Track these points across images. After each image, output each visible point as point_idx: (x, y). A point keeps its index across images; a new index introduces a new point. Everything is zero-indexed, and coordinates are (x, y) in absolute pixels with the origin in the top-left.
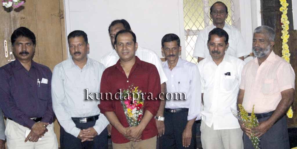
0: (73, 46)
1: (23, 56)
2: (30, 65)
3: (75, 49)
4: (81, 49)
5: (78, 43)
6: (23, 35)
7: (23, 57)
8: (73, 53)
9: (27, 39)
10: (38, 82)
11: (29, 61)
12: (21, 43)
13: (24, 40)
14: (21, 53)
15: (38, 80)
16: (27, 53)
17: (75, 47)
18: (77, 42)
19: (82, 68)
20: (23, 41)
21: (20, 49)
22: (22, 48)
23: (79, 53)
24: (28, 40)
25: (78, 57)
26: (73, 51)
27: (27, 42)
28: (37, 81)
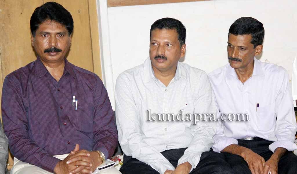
0: (156, 44)
1: (51, 55)
2: (63, 69)
3: (158, 51)
4: (169, 53)
5: (166, 41)
6: (52, 18)
7: (50, 58)
8: (154, 57)
9: (59, 25)
10: (74, 101)
11: (60, 65)
12: (48, 33)
13: (54, 27)
14: (48, 51)
15: (74, 97)
16: (57, 50)
17: (159, 45)
18: (165, 38)
19: (167, 84)
20: (52, 29)
21: (45, 43)
22: (50, 42)
23: (164, 58)
24: (60, 28)
25: (162, 65)
26: (155, 54)
27: (58, 31)
28: (73, 99)
